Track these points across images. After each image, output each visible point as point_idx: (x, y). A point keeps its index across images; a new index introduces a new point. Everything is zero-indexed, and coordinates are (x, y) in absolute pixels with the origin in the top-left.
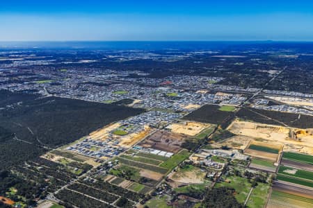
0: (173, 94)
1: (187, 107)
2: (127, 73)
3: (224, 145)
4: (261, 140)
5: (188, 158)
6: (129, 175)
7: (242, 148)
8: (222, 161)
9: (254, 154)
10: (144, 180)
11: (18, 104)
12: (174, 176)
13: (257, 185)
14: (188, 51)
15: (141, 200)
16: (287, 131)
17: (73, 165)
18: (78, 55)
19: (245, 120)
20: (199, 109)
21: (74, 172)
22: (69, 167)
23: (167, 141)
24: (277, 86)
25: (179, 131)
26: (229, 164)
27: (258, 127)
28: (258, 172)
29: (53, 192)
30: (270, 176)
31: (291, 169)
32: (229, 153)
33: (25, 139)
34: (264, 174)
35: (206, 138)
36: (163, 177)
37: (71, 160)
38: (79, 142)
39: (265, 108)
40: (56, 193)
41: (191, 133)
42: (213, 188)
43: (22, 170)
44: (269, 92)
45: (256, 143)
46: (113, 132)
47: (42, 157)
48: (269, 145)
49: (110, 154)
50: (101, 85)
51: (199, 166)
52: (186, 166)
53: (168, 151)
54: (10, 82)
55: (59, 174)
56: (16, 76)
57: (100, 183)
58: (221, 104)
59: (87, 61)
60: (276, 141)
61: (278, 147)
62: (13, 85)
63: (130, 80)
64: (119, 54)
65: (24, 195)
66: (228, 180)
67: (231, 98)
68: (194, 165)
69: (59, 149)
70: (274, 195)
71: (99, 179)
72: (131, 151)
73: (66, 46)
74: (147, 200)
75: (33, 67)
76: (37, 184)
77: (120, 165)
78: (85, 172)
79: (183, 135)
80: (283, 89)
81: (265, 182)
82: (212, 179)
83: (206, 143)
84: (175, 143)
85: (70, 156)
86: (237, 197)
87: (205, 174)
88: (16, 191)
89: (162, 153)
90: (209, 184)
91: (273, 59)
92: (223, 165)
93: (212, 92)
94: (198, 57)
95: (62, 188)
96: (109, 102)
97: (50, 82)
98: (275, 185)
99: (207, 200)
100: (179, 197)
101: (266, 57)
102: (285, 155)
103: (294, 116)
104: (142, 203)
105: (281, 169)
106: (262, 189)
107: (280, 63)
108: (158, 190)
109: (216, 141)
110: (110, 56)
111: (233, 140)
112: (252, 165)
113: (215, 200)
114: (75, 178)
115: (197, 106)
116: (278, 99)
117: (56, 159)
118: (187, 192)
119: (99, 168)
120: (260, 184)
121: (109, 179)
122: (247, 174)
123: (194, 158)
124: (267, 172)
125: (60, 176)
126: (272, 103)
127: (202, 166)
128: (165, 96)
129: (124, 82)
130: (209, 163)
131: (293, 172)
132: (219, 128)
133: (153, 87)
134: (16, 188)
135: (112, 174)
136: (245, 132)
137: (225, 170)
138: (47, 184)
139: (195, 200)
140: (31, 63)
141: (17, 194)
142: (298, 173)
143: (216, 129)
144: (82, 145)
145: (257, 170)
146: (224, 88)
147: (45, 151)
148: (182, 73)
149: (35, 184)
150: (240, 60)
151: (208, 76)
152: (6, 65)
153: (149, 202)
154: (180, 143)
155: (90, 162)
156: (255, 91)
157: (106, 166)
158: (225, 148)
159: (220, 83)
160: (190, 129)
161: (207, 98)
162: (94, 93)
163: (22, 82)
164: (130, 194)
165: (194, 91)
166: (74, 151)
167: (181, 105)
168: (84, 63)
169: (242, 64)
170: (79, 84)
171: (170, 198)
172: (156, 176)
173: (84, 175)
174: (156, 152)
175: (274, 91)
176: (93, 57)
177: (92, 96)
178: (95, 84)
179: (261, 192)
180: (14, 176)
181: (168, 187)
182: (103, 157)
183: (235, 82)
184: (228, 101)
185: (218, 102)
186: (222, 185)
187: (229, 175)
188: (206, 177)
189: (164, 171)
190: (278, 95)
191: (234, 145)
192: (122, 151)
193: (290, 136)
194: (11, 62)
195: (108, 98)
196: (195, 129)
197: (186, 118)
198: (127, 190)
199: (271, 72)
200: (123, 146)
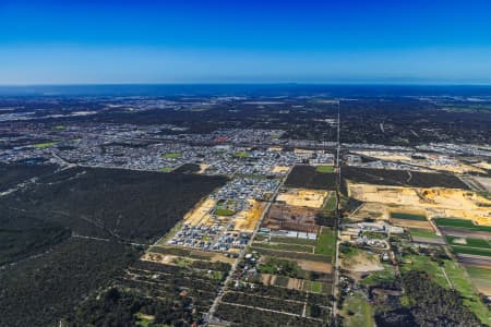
0: (243, 155)
1: (276, 171)
2: (156, 129)
4: (395, 205)
5: (339, 239)
6: (289, 271)
7: (385, 217)
8: (380, 238)
9: (404, 224)
11: (33, 181)
12: (345, 265)
13: (443, 263)
15: (334, 304)
16: (414, 193)
17: (199, 265)
21: (210, 276)
22: (197, 270)
23: (293, 218)
25: (297, 204)
26: (391, 240)
27: (379, 190)
28: (430, 247)
29: (207, 310)
30: (446, 249)
31: (458, 238)
32: (378, 225)
33: (95, 234)
34: (438, 248)
35: (337, 209)
36: (334, 268)
37: (190, 260)
38: (178, 231)
39: (363, 166)
40: (212, 311)
41: (314, 205)
42: (402, 274)
46: (213, 212)
47: (143, 259)
48: (407, 210)
49: (235, 243)
50: (134, 146)
51: (362, 247)
53: (306, 232)
55: (193, 282)
57: (260, 287)
58: (312, 164)
59: (84, 113)
60: (412, 206)
61: (422, 213)
63: (169, 137)
65: (167, 322)
66: (408, 261)
67: (315, 155)
68: (354, 246)
69: (157, 245)
70: (471, 273)
72: (260, 237)
74: (340, 302)
76: (174, 302)
77: (263, 257)
78: (226, 275)
80: (361, 142)
81: (448, 258)
82: (390, 262)
83: (341, 216)
84: (305, 219)
85: (183, 253)
86: (436, 281)
87: (377, 257)
88: (150, 318)
89: (302, 235)
90: (393, 270)
92: (385, 242)
93: (287, 149)
95: (215, 303)
96: (168, 170)
97: (54, 145)
99: (409, 291)
100: (374, 292)
101: (307, 103)
102: (437, 221)
104: (339, 308)
105: (449, 240)
106: (453, 267)
108: (342, 286)
109: (349, 212)
110: (111, 106)
111: (366, 208)
112: (415, 238)
113: (417, 290)
114: (220, 285)
115: (287, 169)
117: (167, 260)
118: (377, 283)
119: (240, 266)
120: (445, 261)
121: (267, 279)
122: (422, 250)
123: (345, 237)
124: (437, 245)
125: (196, 285)
126: (365, 160)
127: (365, 247)
128: (234, 157)
129: (163, 142)
130: (367, 241)
131: (464, 242)
132: (341, 195)
134: (149, 313)
135: (265, 272)
137: (394, 249)
138: (189, 300)
139: (396, 293)
142: (470, 242)
143: (338, 196)
144: (185, 235)
145: (426, 243)
146: (296, 143)
147: (141, 250)
148: (228, 126)
150: (281, 107)
151: (263, 128)
153: (345, 304)
154: (312, 219)
155: (221, 258)
157: (249, 262)
158: (369, 220)
159: (286, 137)
160: (307, 199)
161: (288, 157)
162: (136, 159)
163: (9, 147)
165: (265, 149)
166: (182, 246)
167: (266, 168)
168: (82, 116)
170: (102, 147)
172: (323, 268)
173: (228, 279)
174: (293, 234)
177: (137, 163)
178: (124, 145)
179: (455, 271)
180: (129, 295)
181: (351, 281)
182: (232, 250)
183: (302, 135)
185: (306, 161)
186: (407, 268)
187: (404, 255)
188: (382, 261)
189: (326, 260)
191: (372, 214)
192: (248, 238)
193: (421, 198)
195: (161, 164)
196: (313, 199)
197: (288, 185)
198: (305, 293)
199: (329, 121)
200: (242, 230)
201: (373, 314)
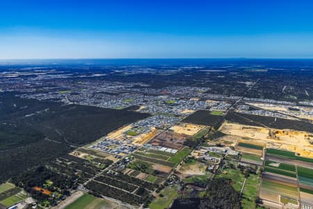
0: (172, 102)
1: (184, 112)
2: (132, 85)
3: (218, 143)
4: (248, 138)
5: (190, 154)
6: (144, 168)
7: (233, 145)
8: (218, 156)
9: (243, 150)
10: (157, 173)
11: (46, 110)
12: (181, 169)
13: (249, 176)
14: (178, 67)
15: (156, 189)
16: (268, 132)
17: (96, 160)
18: (91, 70)
19: (232, 122)
20: (194, 113)
21: (98, 166)
22: (94, 162)
23: (172, 140)
24: (254, 95)
25: (180, 132)
26: (224, 159)
27: (243, 128)
28: (249, 165)
29: (82, 183)
30: (259, 168)
31: (275, 163)
32: (223, 149)
33: (55, 139)
34: (254, 167)
35: (203, 137)
36: (172, 170)
37: (94, 157)
38: (99, 141)
39: (247, 112)
40: (85, 184)
41: (190, 133)
42: (214, 179)
43: (55, 165)
44: (249, 99)
45: (243, 141)
46: (126, 133)
47: (70, 154)
48: (254, 143)
49: (126, 151)
50: (112, 94)
51: (200, 161)
52: (190, 161)
53: (173, 148)
54: (37, 92)
55: (86, 169)
56: (41, 87)
57: (121, 175)
58: (211, 110)
59: (98, 75)
60: (259, 139)
61: (262, 145)
62: (40, 95)
63: (135, 90)
64: (123, 69)
65: (58, 186)
66: (225, 172)
67: (218, 104)
68: (196, 160)
69: (83, 148)
70: (264, 184)
71: (120, 172)
72: (143, 149)
73: (79, 62)
74: (160, 189)
75: (54, 80)
76: (69, 177)
77: (135, 160)
78: (107, 166)
79: (184, 135)
81: (255, 174)
82: (212, 171)
83: (203, 142)
84: (178, 141)
85: (93, 153)
86: (234, 186)
87: (205, 167)
88: (51, 183)
89: (169, 150)
90: (210, 176)
91: (248, 73)
92: (219, 159)
93: (203, 99)
94: (187, 71)
95: (90, 180)
96: (120, 108)
97: (70, 92)
98: (263, 176)
99: (210, 189)
100: (187, 186)
101: (242, 71)
102: (268, 151)
103: (271, 119)
104: (157, 192)
105: (267, 163)
106: (254, 179)
107: (254, 76)
108: (169, 181)
109: (211, 140)
110: (117, 71)
111: (225, 139)
112: (243, 159)
113: (216, 189)
114: (99, 171)
115: (192, 111)
116: (256, 105)
117: (82, 155)
118: (193, 182)
119: (118, 163)
120: (251, 175)
121: (128, 172)
122: (240, 167)
123: (195, 154)
124: (255, 165)
125: (86, 170)
126: (252, 109)
127: (202, 161)
128: (165, 103)
129: (130, 92)
130: (208, 158)
131: (277, 165)
132: (213, 129)
133: (154, 95)
134: (52, 181)
135: (130, 168)
136: (233, 132)
137: (221, 164)
138: (77, 177)
139: (200, 189)
140: (53, 76)
141: (54, 185)
142: (282, 166)
143: (210, 130)
144: (102, 144)
145: (247, 163)
146: (212, 96)
147: (73, 149)
148: (176, 85)
149: (67, 177)
150: (221, 74)
151: (198, 86)
152: (32, 79)
153: (163, 191)
154: (182, 142)
155: (111, 158)
156: (238, 99)
157: (124, 161)
158: (219, 146)
159: (208, 92)
160: (189, 130)
161: (199, 104)
162: (107, 101)
163: (47, 92)
164: (147, 185)
165: (188, 99)
166: (96, 149)
167: (179, 110)
168: (96, 77)
169: (223, 77)
170: (94, 94)
171: (179, 188)
172: (166, 169)
173: (107, 169)
174: (163, 149)
175: (252, 99)
176: (103, 71)
177: (106, 103)
178: (106, 93)
179: (253, 181)
180: (49, 170)
181: (177, 179)
182: (120, 154)
183: (220, 92)
184: (217, 107)
185: (208, 108)
186: (221, 176)
187: (225, 168)
188: (207, 170)
189: (171, 165)
190: (256, 102)
191: (226, 142)
192: (135, 149)
193: (270, 135)
194: (36, 76)
195: (119, 104)
196: (193, 130)
197: (184, 121)
198: (143, 181)
199: (248, 83)
200: (136, 144)
201: (176, 198)
